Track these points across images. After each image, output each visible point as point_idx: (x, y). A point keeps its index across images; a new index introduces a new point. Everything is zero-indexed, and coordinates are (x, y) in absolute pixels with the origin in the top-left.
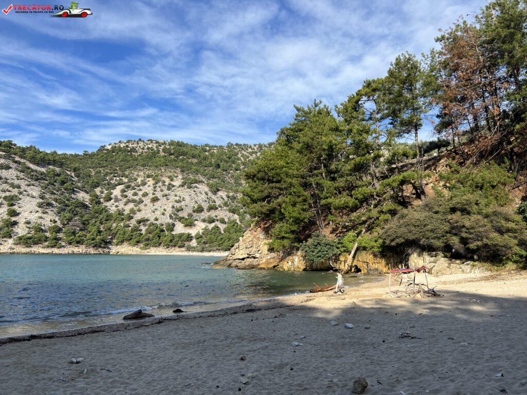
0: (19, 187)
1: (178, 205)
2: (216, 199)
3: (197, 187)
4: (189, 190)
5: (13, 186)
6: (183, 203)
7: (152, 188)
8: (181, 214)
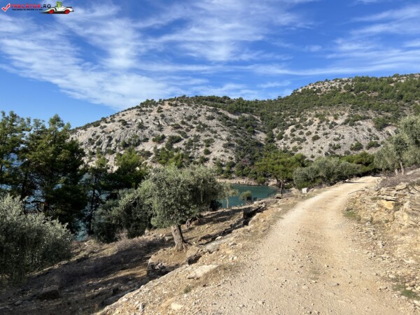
0: (216, 132)
1: (336, 143)
2: (379, 136)
3: (359, 124)
4: (350, 127)
5: (212, 132)
6: (341, 141)
7: (316, 127)
8: (338, 152)
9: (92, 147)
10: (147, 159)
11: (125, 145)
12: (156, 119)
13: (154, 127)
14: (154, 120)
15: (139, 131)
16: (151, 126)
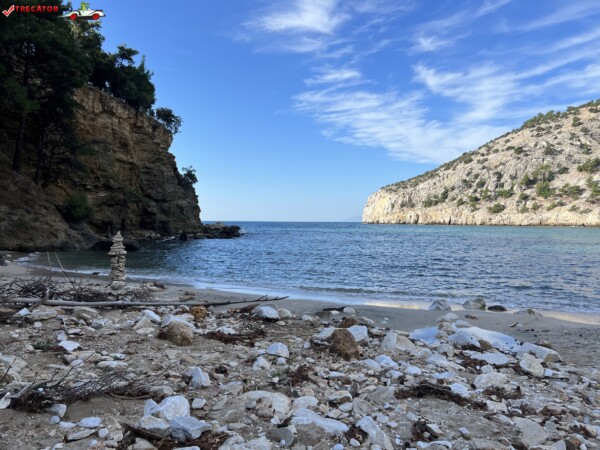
9: (471, 190)
10: (577, 199)
11: (529, 183)
12: (573, 136)
13: (575, 149)
14: (571, 139)
15: (549, 159)
16: (568, 149)
